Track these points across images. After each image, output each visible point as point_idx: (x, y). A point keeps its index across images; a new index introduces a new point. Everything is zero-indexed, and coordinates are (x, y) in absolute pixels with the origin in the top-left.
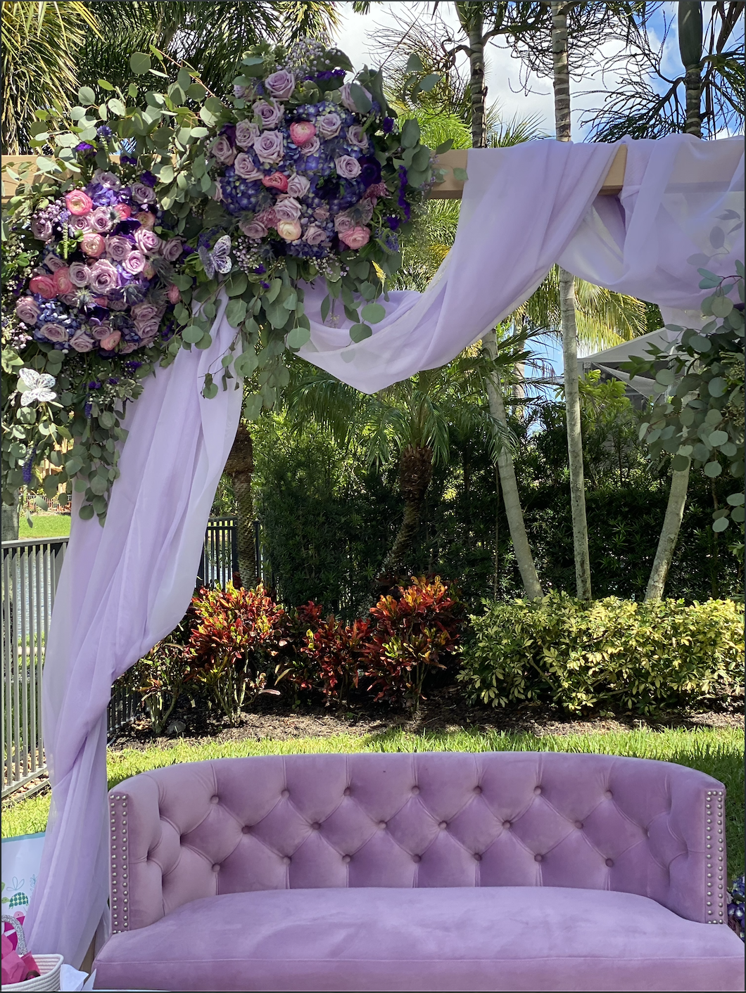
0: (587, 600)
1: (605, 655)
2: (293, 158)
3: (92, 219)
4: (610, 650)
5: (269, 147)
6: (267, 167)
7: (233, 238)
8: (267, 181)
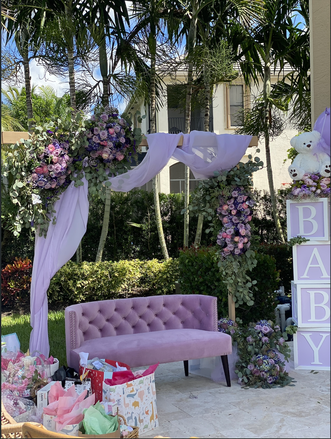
0: (80, 262)
1: (89, 281)
2: (110, 138)
3: (55, 152)
4: (91, 280)
5: (104, 134)
6: (102, 140)
7: (89, 157)
8: (102, 143)
